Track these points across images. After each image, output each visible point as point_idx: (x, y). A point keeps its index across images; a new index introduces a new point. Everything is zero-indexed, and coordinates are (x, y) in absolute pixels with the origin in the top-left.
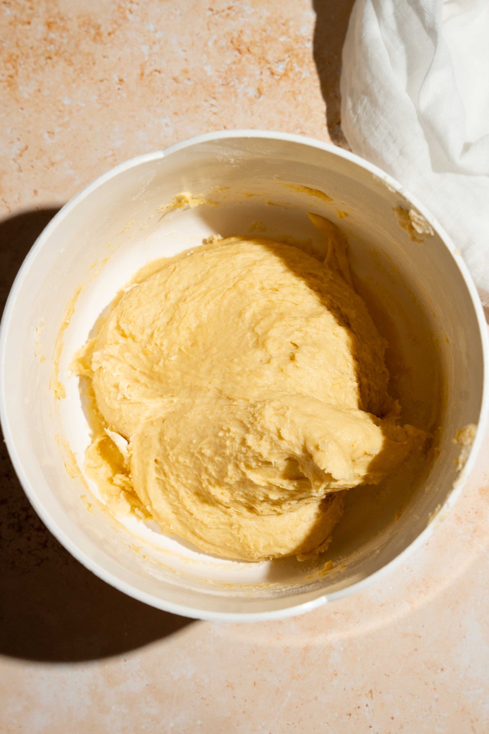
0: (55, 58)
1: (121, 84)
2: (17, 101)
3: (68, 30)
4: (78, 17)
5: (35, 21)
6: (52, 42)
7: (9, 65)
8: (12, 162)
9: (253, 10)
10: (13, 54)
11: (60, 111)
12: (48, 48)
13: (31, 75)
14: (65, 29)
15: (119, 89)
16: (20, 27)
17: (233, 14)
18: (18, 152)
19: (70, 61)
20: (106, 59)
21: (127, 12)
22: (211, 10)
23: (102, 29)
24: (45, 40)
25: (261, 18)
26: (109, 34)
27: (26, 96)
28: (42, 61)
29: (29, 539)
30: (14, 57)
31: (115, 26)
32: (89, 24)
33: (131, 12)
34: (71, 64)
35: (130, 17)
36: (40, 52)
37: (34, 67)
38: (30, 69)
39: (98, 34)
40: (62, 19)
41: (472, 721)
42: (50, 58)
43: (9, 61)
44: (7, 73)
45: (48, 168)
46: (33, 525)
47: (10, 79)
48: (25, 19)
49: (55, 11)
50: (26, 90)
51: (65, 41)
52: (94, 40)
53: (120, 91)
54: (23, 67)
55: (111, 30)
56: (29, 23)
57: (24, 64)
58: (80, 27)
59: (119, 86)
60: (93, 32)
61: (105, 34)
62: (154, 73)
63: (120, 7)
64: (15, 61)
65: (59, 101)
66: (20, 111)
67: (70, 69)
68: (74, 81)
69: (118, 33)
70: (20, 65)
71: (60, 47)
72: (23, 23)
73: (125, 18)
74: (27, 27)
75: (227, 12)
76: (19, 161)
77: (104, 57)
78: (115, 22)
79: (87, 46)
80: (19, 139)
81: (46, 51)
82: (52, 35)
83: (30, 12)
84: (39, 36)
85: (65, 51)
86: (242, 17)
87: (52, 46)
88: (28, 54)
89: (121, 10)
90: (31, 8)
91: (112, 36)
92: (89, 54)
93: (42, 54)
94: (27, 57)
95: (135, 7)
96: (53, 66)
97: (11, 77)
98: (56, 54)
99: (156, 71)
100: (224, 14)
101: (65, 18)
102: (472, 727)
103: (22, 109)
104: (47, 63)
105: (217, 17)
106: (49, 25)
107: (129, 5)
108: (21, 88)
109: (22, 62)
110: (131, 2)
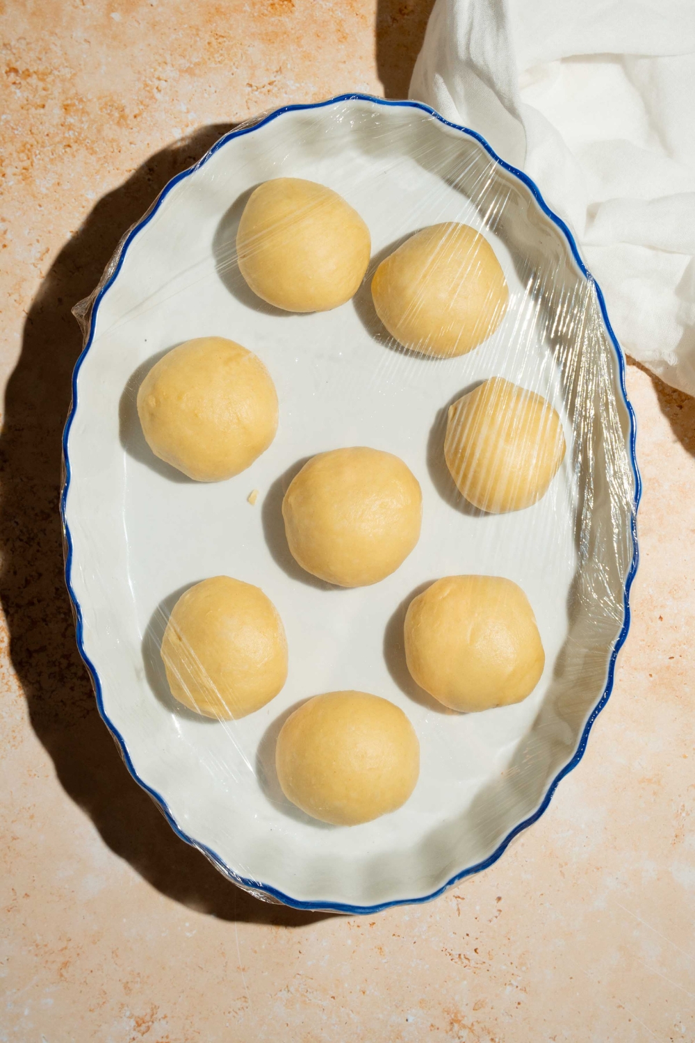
0: (75, 147)
1: (151, 175)
2: (34, 196)
3: (88, 114)
4: (99, 98)
5: (49, 103)
6: (70, 127)
7: (23, 156)
8: (32, 267)
9: (298, 85)
10: (27, 143)
11: (83, 207)
12: (67, 135)
13: (49, 166)
14: (84, 112)
15: (149, 180)
16: (33, 111)
17: (275, 90)
18: (38, 255)
19: (92, 148)
20: (133, 146)
21: (155, 90)
22: (251, 86)
23: (127, 111)
24: (62, 125)
25: (307, 93)
26: (135, 117)
27: (44, 191)
28: (60, 150)
29: (72, 689)
30: (29, 146)
31: (141, 107)
32: (112, 106)
33: (159, 90)
34: (93, 152)
35: (158, 96)
36: (57, 139)
37: (52, 157)
38: (47, 159)
39: (123, 117)
40: (81, 100)
41: (561, 866)
42: (69, 146)
43: (23, 151)
44: (21, 165)
45: (73, 273)
46: (75, 674)
47: (24, 171)
48: (39, 102)
49: (73, 91)
50: (43, 184)
51: (85, 126)
52: (118, 123)
53: (151, 182)
54: (38, 156)
55: (137, 112)
56: (43, 106)
57: (39, 154)
58: (101, 109)
59: (150, 177)
60: (117, 114)
61: (131, 117)
62: (188, 160)
63: (146, 85)
64: (29, 150)
65: (82, 195)
66: (38, 207)
67: (93, 158)
68: (97, 172)
69: (145, 115)
70: (36, 155)
71: (80, 134)
72: (37, 107)
73: (152, 97)
74: (42, 111)
75: (269, 87)
76: (39, 266)
77: (131, 143)
78: (142, 103)
79: (110, 131)
80: (38, 241)
81: (64, 138)
82: (70, 120)
83: (44, 93)
84: (56, 121)
85: (87, 137)
86: (286, 93)
87: (71, 133)
88: (43, 142)
89: (148, 89)
90: (44, 89)
91: (139, 119)
92: (113, 140)
93: (60, 142)
94: (43, 146)
95: (163, 84)
96: (74, 156)
97: (24, 169)
98: (76, 142)
99: (190, 157)
100: (265, 90)
101: (84, 100)
102: (561, 871)
103: (40, 206)
104: (65, 152)
105: (257, 93)
106: (66, 108)
107: (157, 83)
108: (38, 182)
109: (38, 152)
110: (159, 79)
